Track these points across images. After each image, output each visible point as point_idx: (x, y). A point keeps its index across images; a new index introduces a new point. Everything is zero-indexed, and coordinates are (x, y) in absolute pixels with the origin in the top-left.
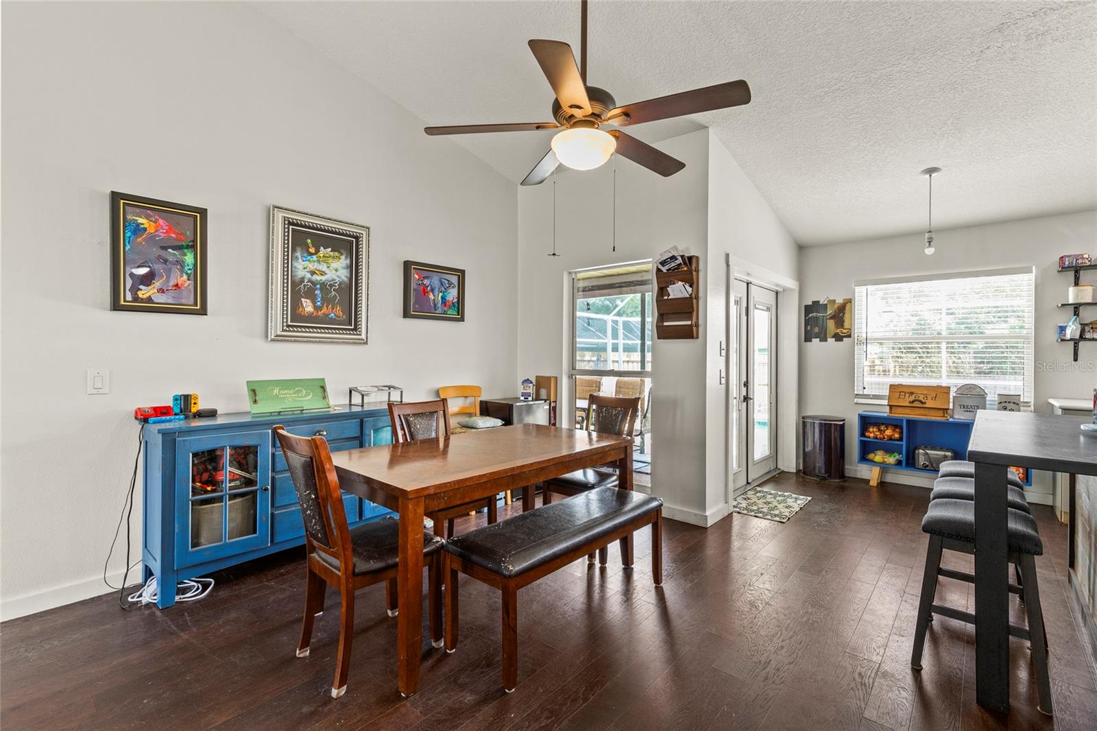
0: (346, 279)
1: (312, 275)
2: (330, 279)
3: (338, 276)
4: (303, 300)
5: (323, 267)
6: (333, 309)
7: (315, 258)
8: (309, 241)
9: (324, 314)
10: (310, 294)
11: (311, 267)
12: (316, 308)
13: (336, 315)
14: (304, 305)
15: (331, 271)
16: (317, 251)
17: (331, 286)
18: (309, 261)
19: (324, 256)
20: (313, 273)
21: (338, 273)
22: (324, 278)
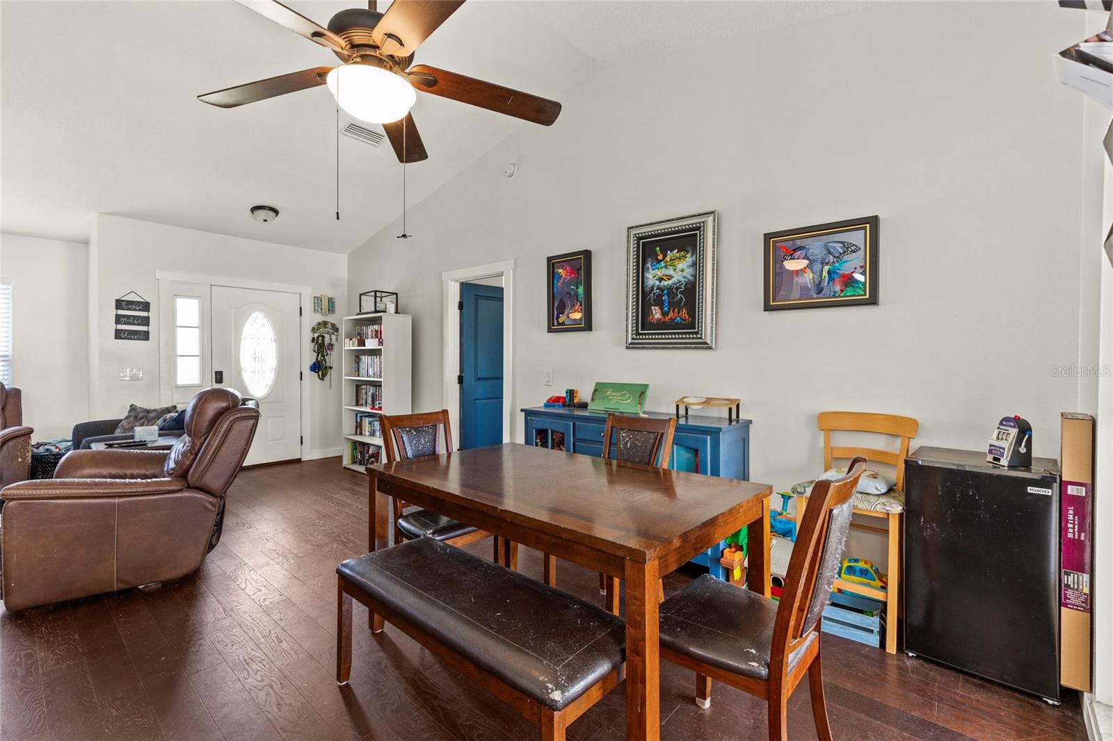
0: (691, 278)
1: (660, 282)
2: (676, 281)
3: (684, 277)
4: (652, 307)
5: (670, 271)
6: (679, 312)
7: (663, 264)
8: (658, 249)
9: (670, 319)
10: (659, 302)
11: (659, 273)
12: (664, 314)
13: (682, 319)
14: (654, 312)
15: (677, 273)
16: (665, 256)
17: (677, 289)
18: (658, 268)
19: (671, 260)
20: (661, 279)
21: (684, 274)
22: (670, 282)
